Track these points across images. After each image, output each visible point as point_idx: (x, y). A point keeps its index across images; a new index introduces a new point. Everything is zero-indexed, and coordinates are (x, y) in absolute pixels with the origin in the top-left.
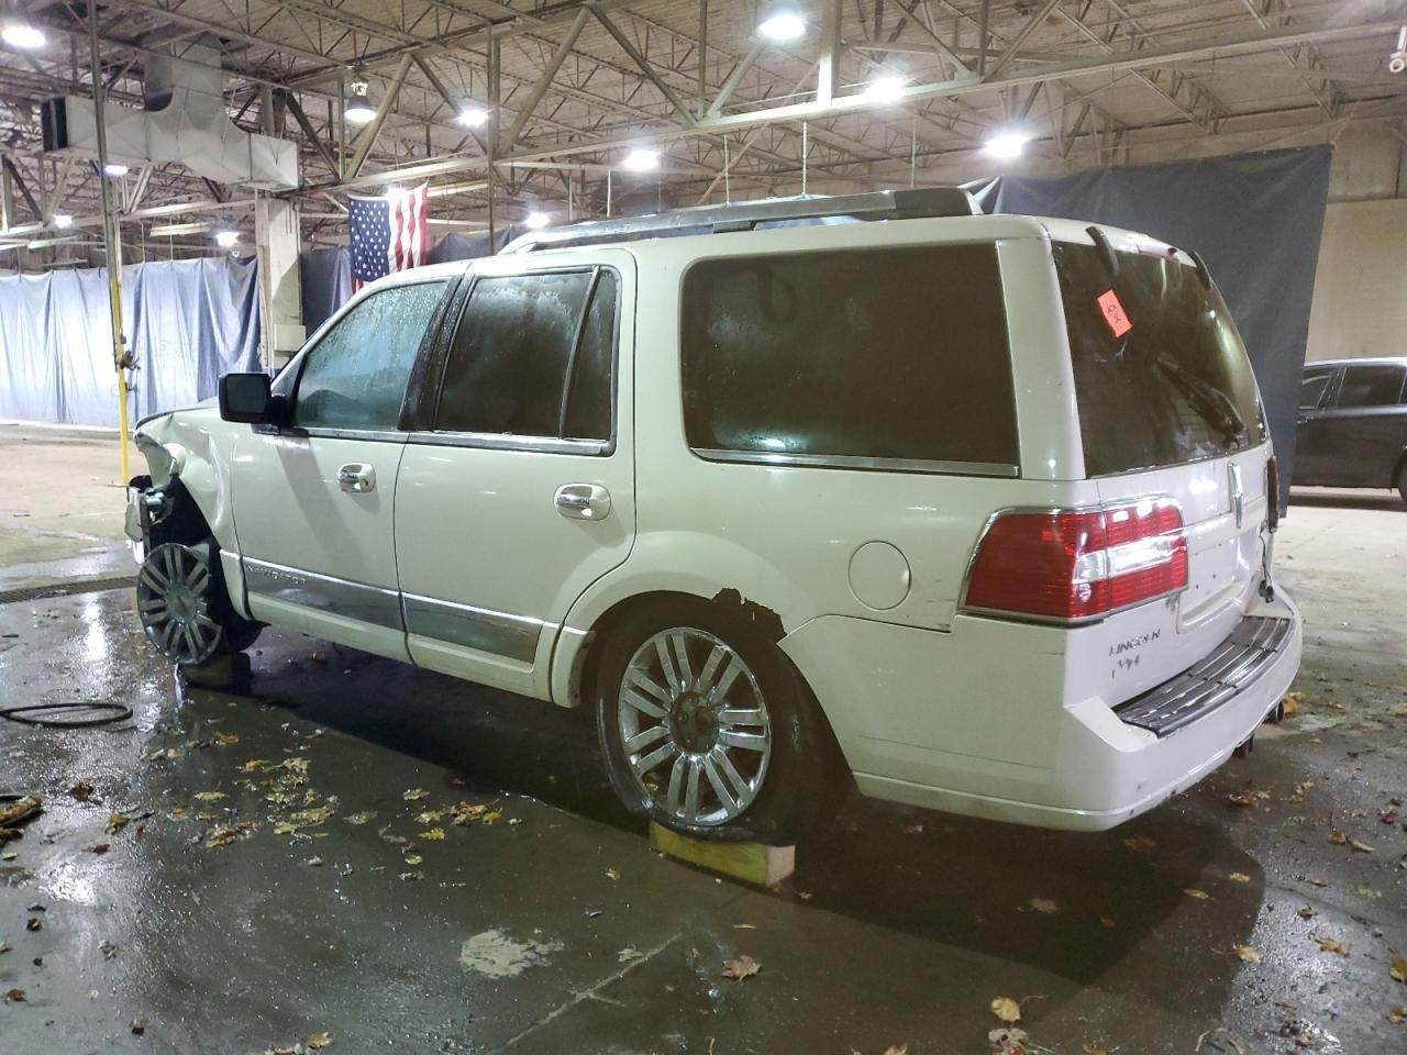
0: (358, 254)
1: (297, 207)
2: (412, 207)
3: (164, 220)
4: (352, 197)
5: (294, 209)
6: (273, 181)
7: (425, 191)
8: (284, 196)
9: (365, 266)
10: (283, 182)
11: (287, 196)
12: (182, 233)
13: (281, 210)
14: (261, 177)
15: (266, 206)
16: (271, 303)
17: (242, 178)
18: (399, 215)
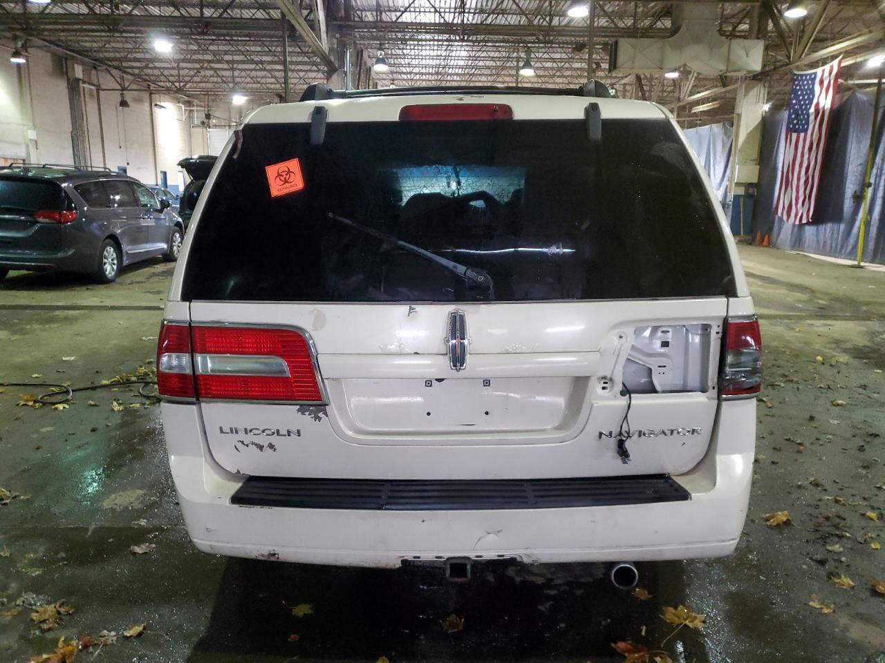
0: (793, 113)
1: (767, 85)
2: (830, 74)
3: (698, 103)
4: (797, 72)
5: (764, 86)
6: (744, 70)
7: (840, 62)
8: (757, 78)
9: (795, 122)
10: (750, 69)
11: (759, 77)
12: (705, 109)
13: (754, 87)
14: (734, 68)
15: (744, 86)
16: (737, 151)
17: (721, 71)
18: (822, 82)
